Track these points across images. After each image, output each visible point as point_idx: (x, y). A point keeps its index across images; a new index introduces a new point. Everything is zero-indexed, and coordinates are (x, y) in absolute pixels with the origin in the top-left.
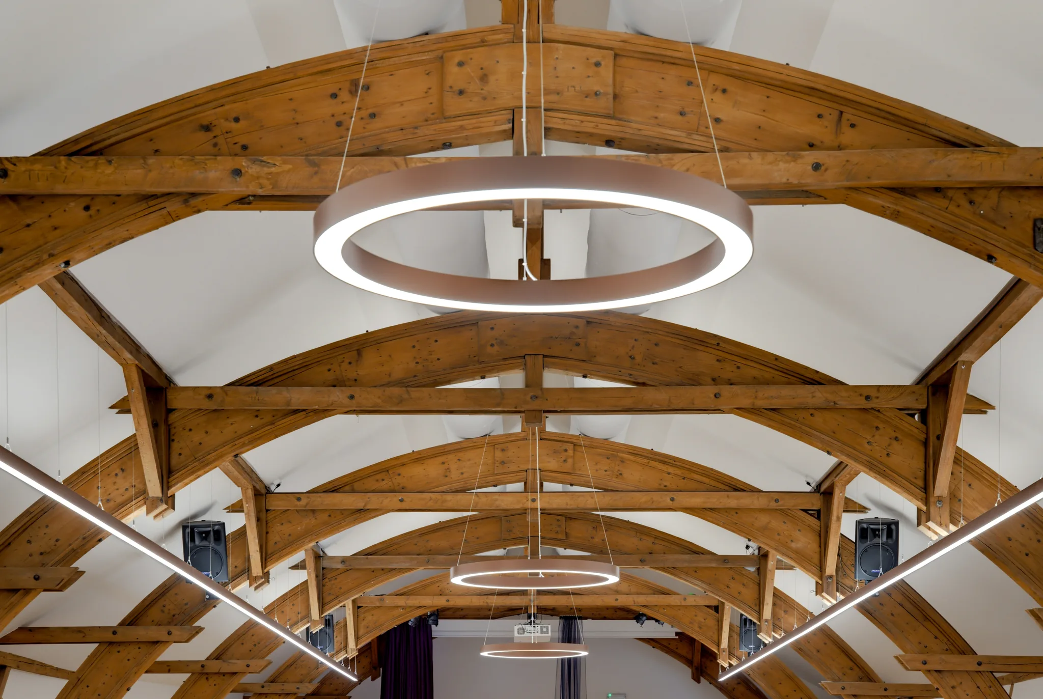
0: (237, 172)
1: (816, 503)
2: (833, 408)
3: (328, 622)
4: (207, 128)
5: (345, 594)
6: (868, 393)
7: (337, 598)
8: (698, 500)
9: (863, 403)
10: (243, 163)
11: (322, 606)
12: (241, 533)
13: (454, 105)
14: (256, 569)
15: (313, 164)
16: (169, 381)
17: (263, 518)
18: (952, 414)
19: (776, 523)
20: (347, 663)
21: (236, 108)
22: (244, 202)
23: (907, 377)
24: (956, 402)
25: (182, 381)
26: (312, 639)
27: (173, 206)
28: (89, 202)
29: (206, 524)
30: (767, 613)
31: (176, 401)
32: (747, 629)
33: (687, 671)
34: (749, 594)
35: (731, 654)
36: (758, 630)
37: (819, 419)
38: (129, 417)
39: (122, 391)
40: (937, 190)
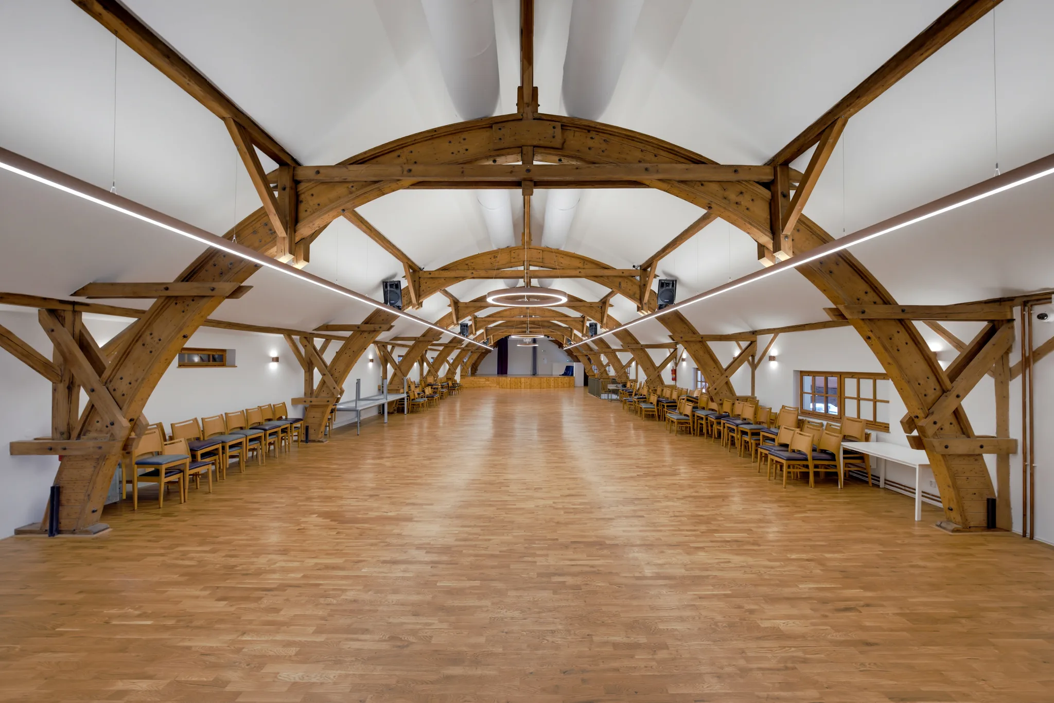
0: (472, 273)
1: (582, 319)
2: (584, 306)
3: (488, 339)
4: (467, 265)
5: (491, 334)
6: (591, 303)
7: (490, 335)
8: (560, 319)
9: (590, 305)
10: (473, 271)
11: (487, 336)
12: (471, 325)
13: (513, 260)
14: (474, 332)
15: (486, 271)
16: (458, 301)
17: (475, 323)
18: (607, 306)
19: (574, 323)
20: (491, 346)
21: (472, 261)
22: (473, 278)
23: (597, 300)
24: (607, 305)
25: (461, 301)
26: (484, 343)
27: (461, 279)
28: (445, 279)
29: (464, 324)
30: (573, 338)
31: (459, 305)
32: (568, 340)
33: (558, 346)
34: (569, 334)
35: (566, 344)
36: (570, 341)
37: (582, 308)
38: (450, 308)
39: (449, 303)
40: (601, 276)
